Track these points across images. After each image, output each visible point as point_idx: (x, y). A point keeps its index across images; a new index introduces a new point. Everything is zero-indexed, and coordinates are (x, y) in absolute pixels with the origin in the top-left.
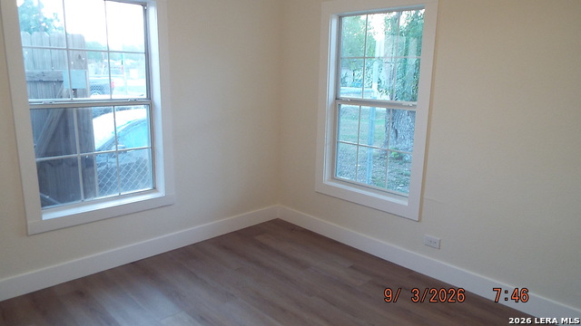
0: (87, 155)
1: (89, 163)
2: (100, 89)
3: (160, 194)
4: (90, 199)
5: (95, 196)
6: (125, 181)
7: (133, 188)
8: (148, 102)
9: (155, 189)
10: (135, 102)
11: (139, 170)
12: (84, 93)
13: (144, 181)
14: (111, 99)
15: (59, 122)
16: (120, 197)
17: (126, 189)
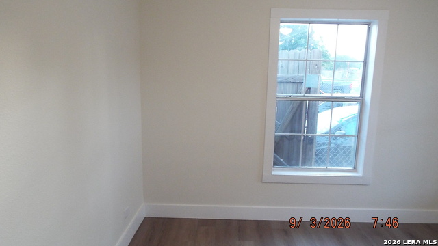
0: (310, 135)
1: (310, 141)
2: (342, 89)
3: (359, 174)
4: (305, 167)
5: (311, 165)
6: (332, 159)
7: (337, 165)
8: (360, 100)
9: (355, 169)
10: (350, 100)
11: (344, 153)
12: (315, 91)
13: (347, 161)
14: (332, 97)
15: (297, 110)
16: (327, 170)
17: (332, 165)
